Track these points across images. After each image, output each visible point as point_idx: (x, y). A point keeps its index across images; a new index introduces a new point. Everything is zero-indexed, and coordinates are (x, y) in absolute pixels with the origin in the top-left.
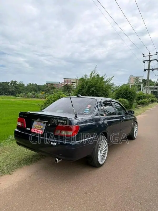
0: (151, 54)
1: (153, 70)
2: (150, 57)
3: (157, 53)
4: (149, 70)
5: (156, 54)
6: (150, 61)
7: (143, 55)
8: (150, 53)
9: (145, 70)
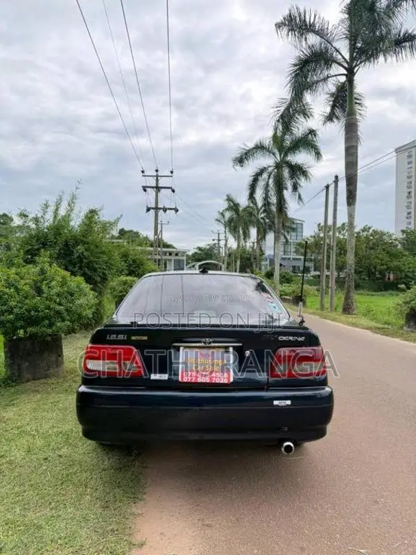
0: (160, 174)
1: (165, 210)
2: (157, 180)
3: (172, 172)
4: (157, 209)
5: (170, 174)
6: (158, 188)
7: (143, 172)
8: (157, 171)
9: (148, 210)
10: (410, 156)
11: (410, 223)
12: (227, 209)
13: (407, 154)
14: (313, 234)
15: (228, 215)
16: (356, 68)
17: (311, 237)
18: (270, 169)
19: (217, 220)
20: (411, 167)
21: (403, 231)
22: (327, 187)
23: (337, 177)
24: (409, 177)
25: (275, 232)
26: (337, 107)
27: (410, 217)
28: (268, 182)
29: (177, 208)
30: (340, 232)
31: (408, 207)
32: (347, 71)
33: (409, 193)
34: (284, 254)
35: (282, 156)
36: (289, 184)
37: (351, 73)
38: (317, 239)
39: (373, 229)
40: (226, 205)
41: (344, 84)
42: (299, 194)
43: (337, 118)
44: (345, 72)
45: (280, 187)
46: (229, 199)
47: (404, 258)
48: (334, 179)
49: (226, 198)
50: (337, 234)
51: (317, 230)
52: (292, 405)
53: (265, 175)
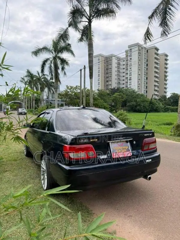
10: (99, 60)
11: (99, 87)
12: (26, 76)
13: (98, 59)
14: (65, 90)
15: (26, 79)
16: (92, 20)
17: (64, 91)
18: (51, 59)
19: (21, 81)
20: (99, 64)
21: (98, 90)
22: (81, 70)
23: (85, 66)
24: (99, 68)
25: (48, 88)
26: (84, 36)
27: (99, 84)
28: (51, 65)
29: (3, 74)
30: (75, 90)
31: (99, 80)
32: (89, 20)
33: (99, 75)
34: (52, 98)
35: (56, 54)
36: (60, 67)
37: (90, 22)
38: (66, 92)
39: (87, 89)
40: (26, 74)
41: (87, 26)
42: (65, 72)
43: (84, 40)
44: (88, 21)
45: (56, 68)
46: (28, 72)
47: (99, 100)
48: (84, 67)
49: (27, 71)
50: (74, 90)
51: (66, 88)
52: (152, 161)
53: (49, 62)
